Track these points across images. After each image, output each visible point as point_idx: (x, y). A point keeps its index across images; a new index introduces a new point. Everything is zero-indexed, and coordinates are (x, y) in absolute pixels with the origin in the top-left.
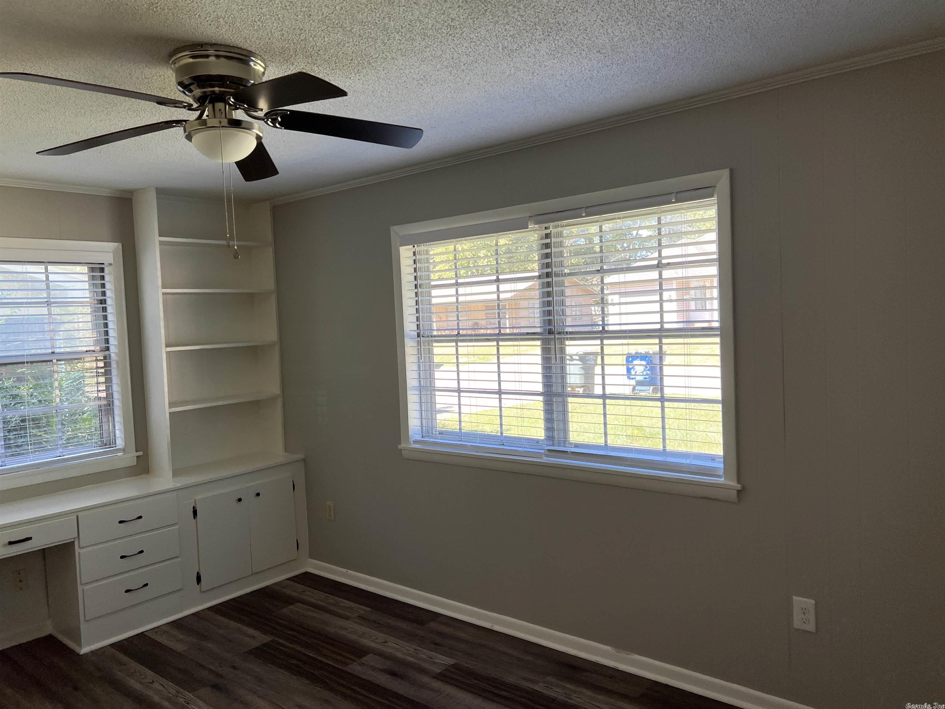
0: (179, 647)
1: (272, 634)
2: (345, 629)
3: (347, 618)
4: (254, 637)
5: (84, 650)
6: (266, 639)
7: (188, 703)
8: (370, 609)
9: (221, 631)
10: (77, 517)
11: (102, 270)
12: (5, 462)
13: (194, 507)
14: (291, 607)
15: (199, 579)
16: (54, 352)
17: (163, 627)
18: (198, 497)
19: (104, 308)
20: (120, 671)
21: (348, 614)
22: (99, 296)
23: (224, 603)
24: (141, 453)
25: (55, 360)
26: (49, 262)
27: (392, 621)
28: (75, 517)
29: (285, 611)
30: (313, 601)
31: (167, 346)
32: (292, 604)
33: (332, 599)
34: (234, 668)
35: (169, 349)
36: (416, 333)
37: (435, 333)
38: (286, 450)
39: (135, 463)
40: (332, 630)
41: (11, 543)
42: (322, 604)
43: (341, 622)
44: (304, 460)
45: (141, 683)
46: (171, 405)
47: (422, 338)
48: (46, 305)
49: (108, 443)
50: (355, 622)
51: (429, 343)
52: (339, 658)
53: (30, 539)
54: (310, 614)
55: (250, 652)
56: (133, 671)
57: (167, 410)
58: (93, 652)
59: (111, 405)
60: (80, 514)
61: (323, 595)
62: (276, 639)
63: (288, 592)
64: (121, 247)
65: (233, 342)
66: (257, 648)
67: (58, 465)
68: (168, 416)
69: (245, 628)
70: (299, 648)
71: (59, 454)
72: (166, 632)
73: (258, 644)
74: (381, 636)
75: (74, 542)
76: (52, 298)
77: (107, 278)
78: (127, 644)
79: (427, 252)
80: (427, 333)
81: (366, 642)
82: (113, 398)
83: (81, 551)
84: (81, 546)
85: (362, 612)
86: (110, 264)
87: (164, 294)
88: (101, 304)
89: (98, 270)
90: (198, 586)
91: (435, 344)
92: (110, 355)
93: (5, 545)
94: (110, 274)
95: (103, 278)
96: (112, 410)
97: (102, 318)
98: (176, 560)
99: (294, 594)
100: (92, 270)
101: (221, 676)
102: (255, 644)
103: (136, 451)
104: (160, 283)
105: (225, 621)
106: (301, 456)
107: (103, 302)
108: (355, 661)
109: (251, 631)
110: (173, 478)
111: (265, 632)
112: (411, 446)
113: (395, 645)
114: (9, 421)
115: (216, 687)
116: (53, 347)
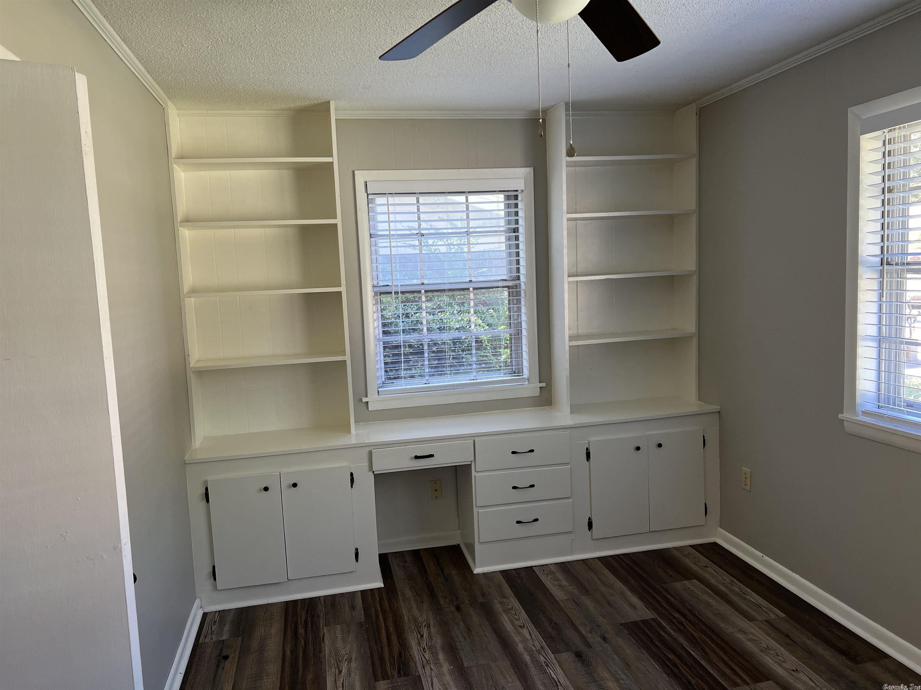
0: (559, 594)
1: (655, 610)
2: (745, 633)
3: (750, 618)
4: (634, 607)
5: (477, 570)
6: (646, 614)
7: (547, 665)
8: (785, 616)
9: (603, 589)
10: (474, 441)
11: (516, 197)
12: (429, 380)
13: (587, 448)
14: (686, 582)
15: (590, 525)
16: (471, 281)
17: (550, 566)
18: (592, 439)
19: (517, 237)
20: (500, 603)
21: (753, 613)
22: (513, 224)
23: (616, 556)
24: (543, 385)
25: (472, 288)
26: (469, 192)
27: (811, 643)
28: (472, 441)
29: (678, 585)
30: (713, 581)
31: (569, 276)
32: (688, 579)
33: (739, 587)
34: (604, 639)
35: (572, 279)
36: (878, 259)
37: (910, 259)
38: (700, 398)
39: (538, 394)
40: (728, 629)
41: (416, 457)
42: (724, 589)
43: (742, 622)
44: (719, 412)
45: (512, 622)
46: (571, 338)
47: (885, 266)
48: (466, 235)
49: (516, 371)
50: (760, 628)
51: (900, 275)
52: (727, 671)
53: (431, 456)
54: (705, 597)
55: (626, 625)
56: (510, 607)
57: (567, 343)
58: (485, 574)
59: (520, 334)
60: (476, 439)
61: (728, 578)
62: (659, 618)
63: (688, 562)
64: (532, 171)
65: (637, 272)
66: (635, 623)
67: (471, 388)
68: (567, 348)
69: (629, 594)
70: (681, 640)
71: (473, 378)
72: (553, 573)
73: (638, 619)
74: (792, 661)
75: (471, 464)
76: (472, 228)
77: (520, 205)
78: (515, 574)
79: (906, 138)
80: (897, 259)
81: (769, 661)
82: (521, 328)
83: (477, 475)
84: (477, 471)
85: (773, 616)
86: (522, 191)
87: (569, 220)
88: (514, 232)
89: (513, 198)
90: (590, 533)
91: (909, 276)
92: (520, 284)
93: (412, 459)
94: (522, 201)
95: (516, 206)
96: (520, 340)
97: (514, 247)
98: (567, 501)
99: (694, 567)
100: (508, 198)
101: (589, 646)
102: (634, 617)
103: (540, 382)
104: (565, 208)
105: (612, 578)
106: (716, 408)
107: (516, 230)
108: (748, 684)
109: (635, 600)
110: (571, 413)
111: (648, 604)
112: (857, 418)
113: (808, 681)
114: (463, 342)
115: (579, 655)
116: (470, 276)
